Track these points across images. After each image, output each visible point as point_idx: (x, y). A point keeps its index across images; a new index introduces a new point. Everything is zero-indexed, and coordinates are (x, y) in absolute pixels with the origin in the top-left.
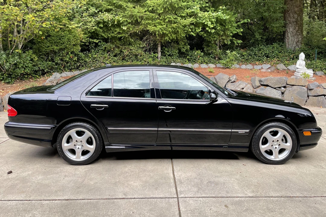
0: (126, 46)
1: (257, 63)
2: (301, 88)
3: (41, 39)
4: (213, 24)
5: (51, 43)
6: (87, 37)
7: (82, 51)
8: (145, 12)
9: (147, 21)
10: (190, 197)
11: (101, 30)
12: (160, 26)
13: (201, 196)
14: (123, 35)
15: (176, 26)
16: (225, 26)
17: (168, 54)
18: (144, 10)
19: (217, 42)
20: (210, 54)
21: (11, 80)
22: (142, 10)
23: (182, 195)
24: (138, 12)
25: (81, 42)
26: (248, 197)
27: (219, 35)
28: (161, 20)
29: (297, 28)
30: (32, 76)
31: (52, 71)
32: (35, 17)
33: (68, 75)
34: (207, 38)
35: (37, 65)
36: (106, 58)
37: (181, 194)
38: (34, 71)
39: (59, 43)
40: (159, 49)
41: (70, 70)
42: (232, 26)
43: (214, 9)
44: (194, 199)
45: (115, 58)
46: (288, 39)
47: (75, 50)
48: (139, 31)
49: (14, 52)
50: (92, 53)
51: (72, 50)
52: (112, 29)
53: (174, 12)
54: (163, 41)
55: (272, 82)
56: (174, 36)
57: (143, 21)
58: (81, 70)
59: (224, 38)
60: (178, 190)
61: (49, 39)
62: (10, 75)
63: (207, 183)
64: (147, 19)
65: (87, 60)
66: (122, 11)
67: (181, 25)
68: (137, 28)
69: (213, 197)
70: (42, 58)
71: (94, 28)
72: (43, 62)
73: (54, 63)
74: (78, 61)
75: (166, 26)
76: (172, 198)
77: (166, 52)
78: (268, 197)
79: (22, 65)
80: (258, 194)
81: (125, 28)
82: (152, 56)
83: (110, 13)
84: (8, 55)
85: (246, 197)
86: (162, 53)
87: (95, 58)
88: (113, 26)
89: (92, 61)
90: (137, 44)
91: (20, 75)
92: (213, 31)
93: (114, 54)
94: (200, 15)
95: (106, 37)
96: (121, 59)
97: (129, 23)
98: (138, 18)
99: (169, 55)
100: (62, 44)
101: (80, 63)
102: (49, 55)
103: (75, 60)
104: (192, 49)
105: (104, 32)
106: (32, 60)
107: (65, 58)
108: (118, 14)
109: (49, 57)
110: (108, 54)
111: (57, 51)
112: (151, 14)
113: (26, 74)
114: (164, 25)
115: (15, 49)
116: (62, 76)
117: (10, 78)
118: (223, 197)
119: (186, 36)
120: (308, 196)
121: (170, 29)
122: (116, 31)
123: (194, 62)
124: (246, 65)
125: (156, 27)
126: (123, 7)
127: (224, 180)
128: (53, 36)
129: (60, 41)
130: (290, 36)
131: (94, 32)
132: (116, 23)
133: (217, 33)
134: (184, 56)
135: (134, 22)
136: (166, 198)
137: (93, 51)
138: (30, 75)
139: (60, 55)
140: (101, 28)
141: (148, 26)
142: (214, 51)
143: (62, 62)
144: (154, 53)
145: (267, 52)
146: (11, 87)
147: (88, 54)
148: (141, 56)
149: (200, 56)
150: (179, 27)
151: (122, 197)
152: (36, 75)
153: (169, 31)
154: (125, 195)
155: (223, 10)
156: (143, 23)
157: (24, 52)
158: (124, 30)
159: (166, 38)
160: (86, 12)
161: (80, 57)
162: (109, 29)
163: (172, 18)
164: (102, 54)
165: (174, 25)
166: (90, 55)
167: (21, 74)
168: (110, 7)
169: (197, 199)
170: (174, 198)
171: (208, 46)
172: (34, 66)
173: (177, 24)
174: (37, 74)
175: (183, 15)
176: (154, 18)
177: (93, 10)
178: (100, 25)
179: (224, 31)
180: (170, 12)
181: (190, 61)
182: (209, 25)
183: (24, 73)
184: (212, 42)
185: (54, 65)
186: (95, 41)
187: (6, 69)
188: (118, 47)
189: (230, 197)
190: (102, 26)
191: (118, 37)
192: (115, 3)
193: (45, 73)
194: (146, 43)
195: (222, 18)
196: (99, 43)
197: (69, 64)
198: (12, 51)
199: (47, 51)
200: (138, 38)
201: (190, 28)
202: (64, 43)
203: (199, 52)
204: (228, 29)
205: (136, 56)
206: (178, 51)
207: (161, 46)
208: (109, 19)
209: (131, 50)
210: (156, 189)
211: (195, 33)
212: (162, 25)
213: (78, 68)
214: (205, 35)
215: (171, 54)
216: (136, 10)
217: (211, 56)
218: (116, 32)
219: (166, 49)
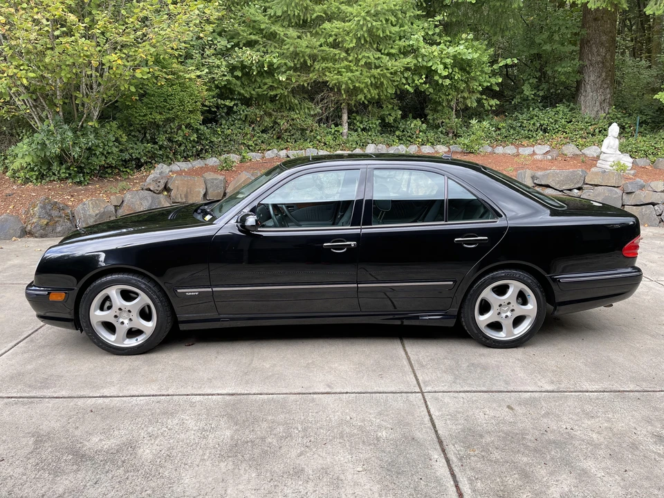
0: (283, 112)
1: (525, 142)
2: (612, 190)
3: (132, 100)
4: (447, 68)
5: (149, 108)
6: (214, 97)
7: (205, 122)
8: (321, 46)
9: (324, 64)
10: (443, 392)
11: (238, 83)
12: (350, 74)
13: (462, 390)
14: (279, 91)
15: (379, 74)
16: (469, 73)
17: (362, 127)
18: (319, 43)
19: (452, 103)
20: (437, 127)
21: (84, 179)
22: (315, 42)
23: (429, 389)
24: (307, 46)
25: (203, 105)
26: (544, 392)
27: (457, 90)
28: (350, 62)
29: (604, 74)
30: (119, 169)
31: (153, 161)
32: (122, 58)
33: (183, 169)
34: (435, 96)
35: (127, 150)
36: (249, 136)
37: (426, 386)
38: (123, 161)
39: (163, 108)
40: (345, 117)
41: (185, 158)
42: (482, 72)
43: (449, 38)
44: (451, 394)
45: (265, 136)
46: (585, 96)
47: (192, 121)
48: (308, 84)
49: (85, 125)
50: (223, 127)
51: (188, 121)
52: (258, 79)
53: (375, 46)
54: (353, 103)
55: (557, 179)
56: (374, 92)
57: (315, 63)
58: (204, 158)
59: (466, 95)
60: (420, 379)
61: (145, 100)
62: (81, 170)
63: (468, 366)
64: (324, 59)
65: (215, 139)
66: (276, 45)
67: (389, 71)
68: (305, 78)
69: (483, 392)
70: (134, 136)
71: (225, 78)
72: (136, 144)
73: (157, 147)
74: (197, 142)
75: (361, 74)
76: (412, 393)
77: (358, 124)
78: (580, 392)
79: (101, 150)
80: (563, 387)
81: (283, 78)
82: (333, 131)
83: (255, 49)
84: (74, 131)
85: (541, 392)
86: (349, 124)
87: (229, 135)
88: (260, 74)
89: (222, 141)
90: (304, 109)
91: (98, 168)
92: (448, 82)
93: (262, 128)
94: (423, 51)
95: (248, 96)
96: (275, 137)
97: (290, 68)
98: (307, 58)
99: (363, 130)
100: (170, 110)
101: (203, 145)
102: (147, 132)
103: (194, 140)
104: (404, 117)
105: (243, 85)
106: (117, 140)
107: (175, 136)
108: (269, 51)
109: (147, 135)
110: (251, 128)
111: (161, 123)
112: (332, 49)
113: (109, 167)
114: (357, 70)
115: (86, 121)
116: (173, 170)
117: (82, 175)
118: (501, 392)
119: (396, 91)
120: (650, 389)
121: (367, 80)
122: (265, 84)
123: (410, 141)
124: (504, 147)
125: (341, 75)
126: (278, 37)
127: (497, 361)
128: (153, 95)
129: (165, 104)
130: (589, 90)
131: (225, 85)
132: (266, 69)
133: (454, 87)
134: (391, 131)
135: (298, 66)
136: (401, 393)
137: (224, 122)
138: (116, 168)
139: (166, 132)
140: (237, 78)
141: (327, 74)
142: (447, 120)
143: (170, 144)
144: (336, 125)
145: (545, 122)
146: (86, 190)
147: (215, 129)
148: (311, 131)
149: (420, 131)
150: (384, 76)
151: (326, 391)
152: (126, 168)
153: (366, 83)
154: (329, 386)
155: (467, 40)
156: (317, 67)
157: (103, 126)
158: (280, 81)
159: (359, 97)
160: (210, 47)
161: (201, 134)
162: (253, 80)
163: (372, 57)
164: (240, 128)
165: (375, 72)
166: (219, 129)
167: (100, 167)
168: (253, 37)
169: (456, 395)
170: (415, 392)
171: (436, 111)
172: (121, 151)
173: (381, 69)
174: (128, 167)
175: (393, 51)
176: (337, 57)
177: (223, 43)
178: (236, 73)
179: (466, 82)
180: (367, 46)
181: (402, 140)
182: (439, 72)
183: (106, 166)
184: (444, 104)
185: (157, 149)
186: (227, 104)
187: (74, 158)
188: (270, 115)
189: (512, 392)
190: (240, 74)
191: (269, 95)
192: (263, 30)
193: (142, 165)
194: (320, 106)
195: (464, 58)
196: (235, 107)
197: (182, 148)
198: (82, 124)
199: (142, 124)
200: (306, 96)
201: (404, 77)
202: (173, 108)
203: (418, 122)
204: (474, 79)
205: (303, 130)
206: (380, 121)
207: (348, 113)
208: (254, 62)
209: (293, 120)
210: (381, 376)
211: (412, 87)
212: (352, 71)
213: (198, 155)
214: (431, 90)
215: (367, 128)
216: (304, 43)
217: (440, 130)
218: (266, 87)
219: (358, 118)
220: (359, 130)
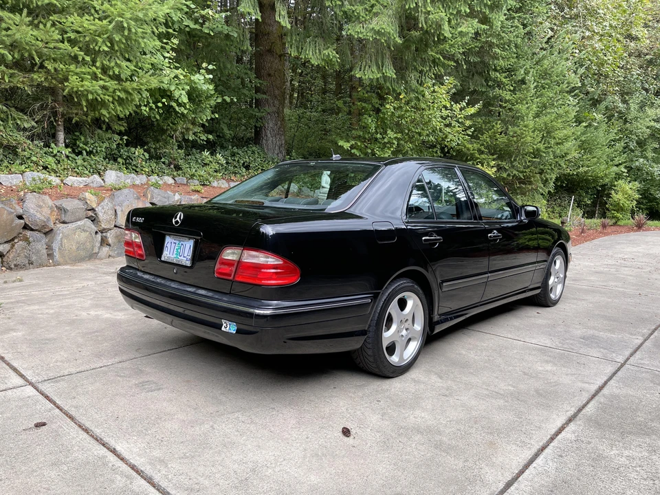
1: (233, 177)
15: (133, 88)
20: (160, 157)
29: (279, 122)
46: (266, 140)
77: (81, 145)
92: (182, 110)
130: (269, 135)
149: (143, 161)
165: (130, 86)
171: (156, 140)
195: (199, 87)
203: (141, 150)
215: (94, 151)
217: (163, 160)
219: (83, 138)
220: (84, 152)
